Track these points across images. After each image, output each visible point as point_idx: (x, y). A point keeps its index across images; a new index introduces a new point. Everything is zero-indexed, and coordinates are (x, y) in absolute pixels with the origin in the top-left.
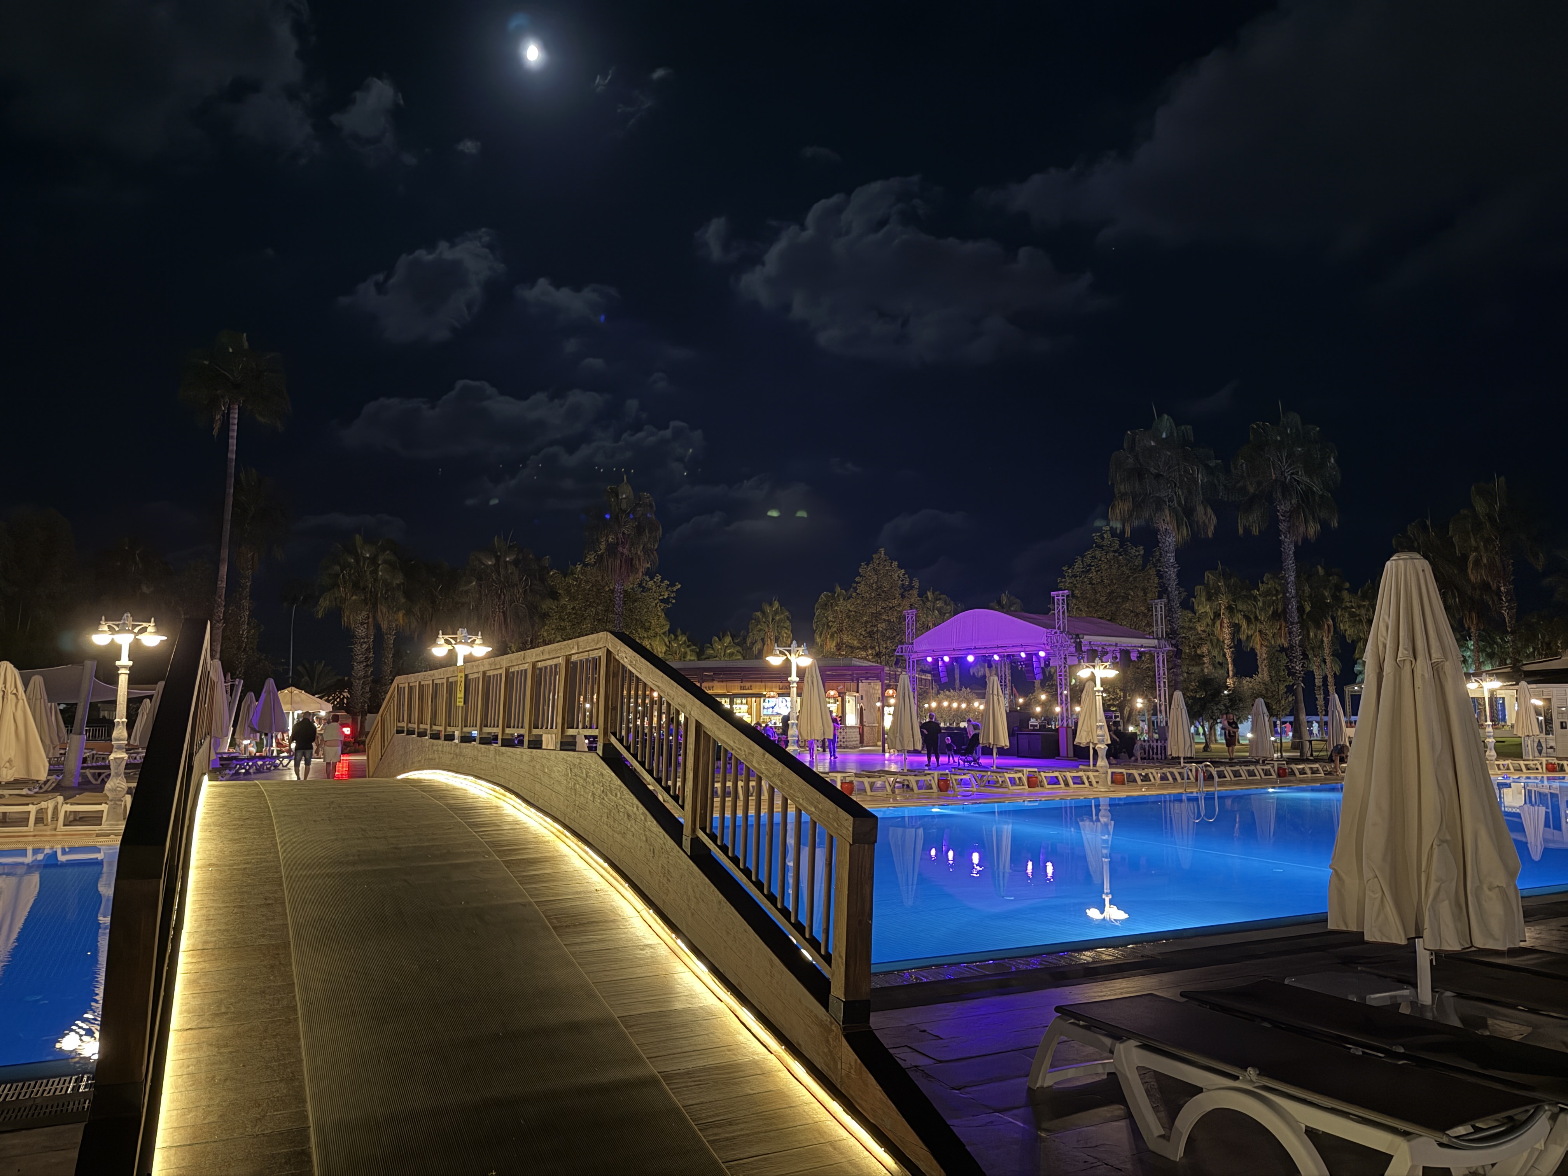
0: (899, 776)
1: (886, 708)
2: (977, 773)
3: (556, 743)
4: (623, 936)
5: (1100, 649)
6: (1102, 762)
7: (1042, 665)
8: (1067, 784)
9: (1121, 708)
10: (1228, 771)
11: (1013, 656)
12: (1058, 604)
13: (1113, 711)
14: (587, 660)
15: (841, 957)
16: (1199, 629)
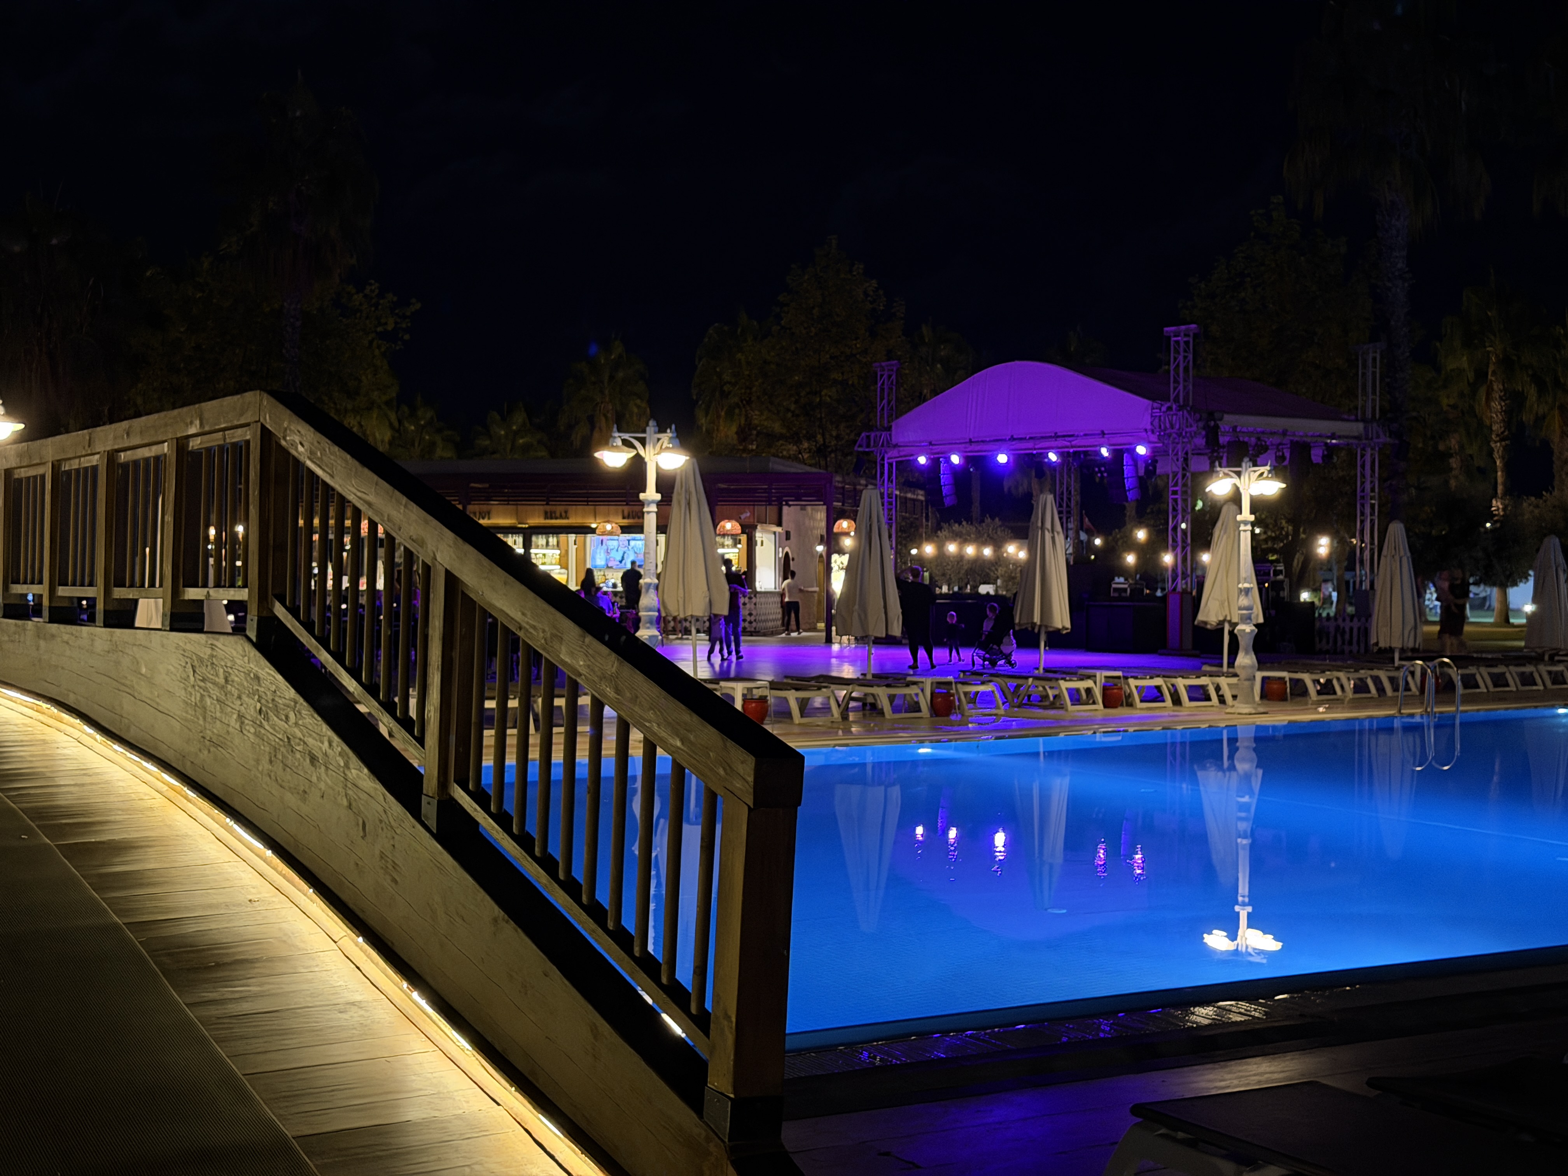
0: (857, 688)
1: (835, 557)
2: (1007, 680)
3: (164, 615)
4: (305, 986)
5: (1253, 440)
6: (1245, 659)
7: (1141, 472)
8: (1177, 701)
9: (1287, 555)
10: (1482, 675)
11: (1086, 453)
12: (1177, 352)
13: (1272, 562)
14: (221, 448)
15: (727, 1017)
16: (1445, 402)
